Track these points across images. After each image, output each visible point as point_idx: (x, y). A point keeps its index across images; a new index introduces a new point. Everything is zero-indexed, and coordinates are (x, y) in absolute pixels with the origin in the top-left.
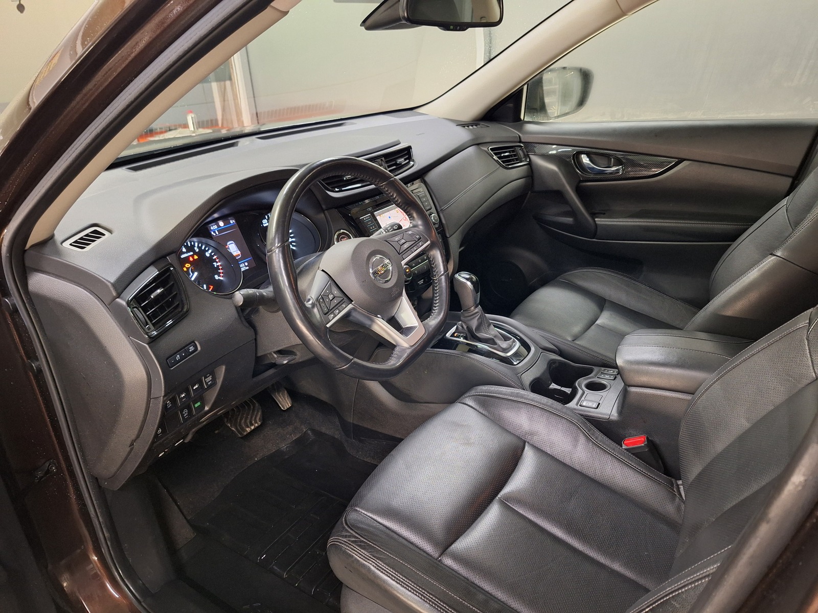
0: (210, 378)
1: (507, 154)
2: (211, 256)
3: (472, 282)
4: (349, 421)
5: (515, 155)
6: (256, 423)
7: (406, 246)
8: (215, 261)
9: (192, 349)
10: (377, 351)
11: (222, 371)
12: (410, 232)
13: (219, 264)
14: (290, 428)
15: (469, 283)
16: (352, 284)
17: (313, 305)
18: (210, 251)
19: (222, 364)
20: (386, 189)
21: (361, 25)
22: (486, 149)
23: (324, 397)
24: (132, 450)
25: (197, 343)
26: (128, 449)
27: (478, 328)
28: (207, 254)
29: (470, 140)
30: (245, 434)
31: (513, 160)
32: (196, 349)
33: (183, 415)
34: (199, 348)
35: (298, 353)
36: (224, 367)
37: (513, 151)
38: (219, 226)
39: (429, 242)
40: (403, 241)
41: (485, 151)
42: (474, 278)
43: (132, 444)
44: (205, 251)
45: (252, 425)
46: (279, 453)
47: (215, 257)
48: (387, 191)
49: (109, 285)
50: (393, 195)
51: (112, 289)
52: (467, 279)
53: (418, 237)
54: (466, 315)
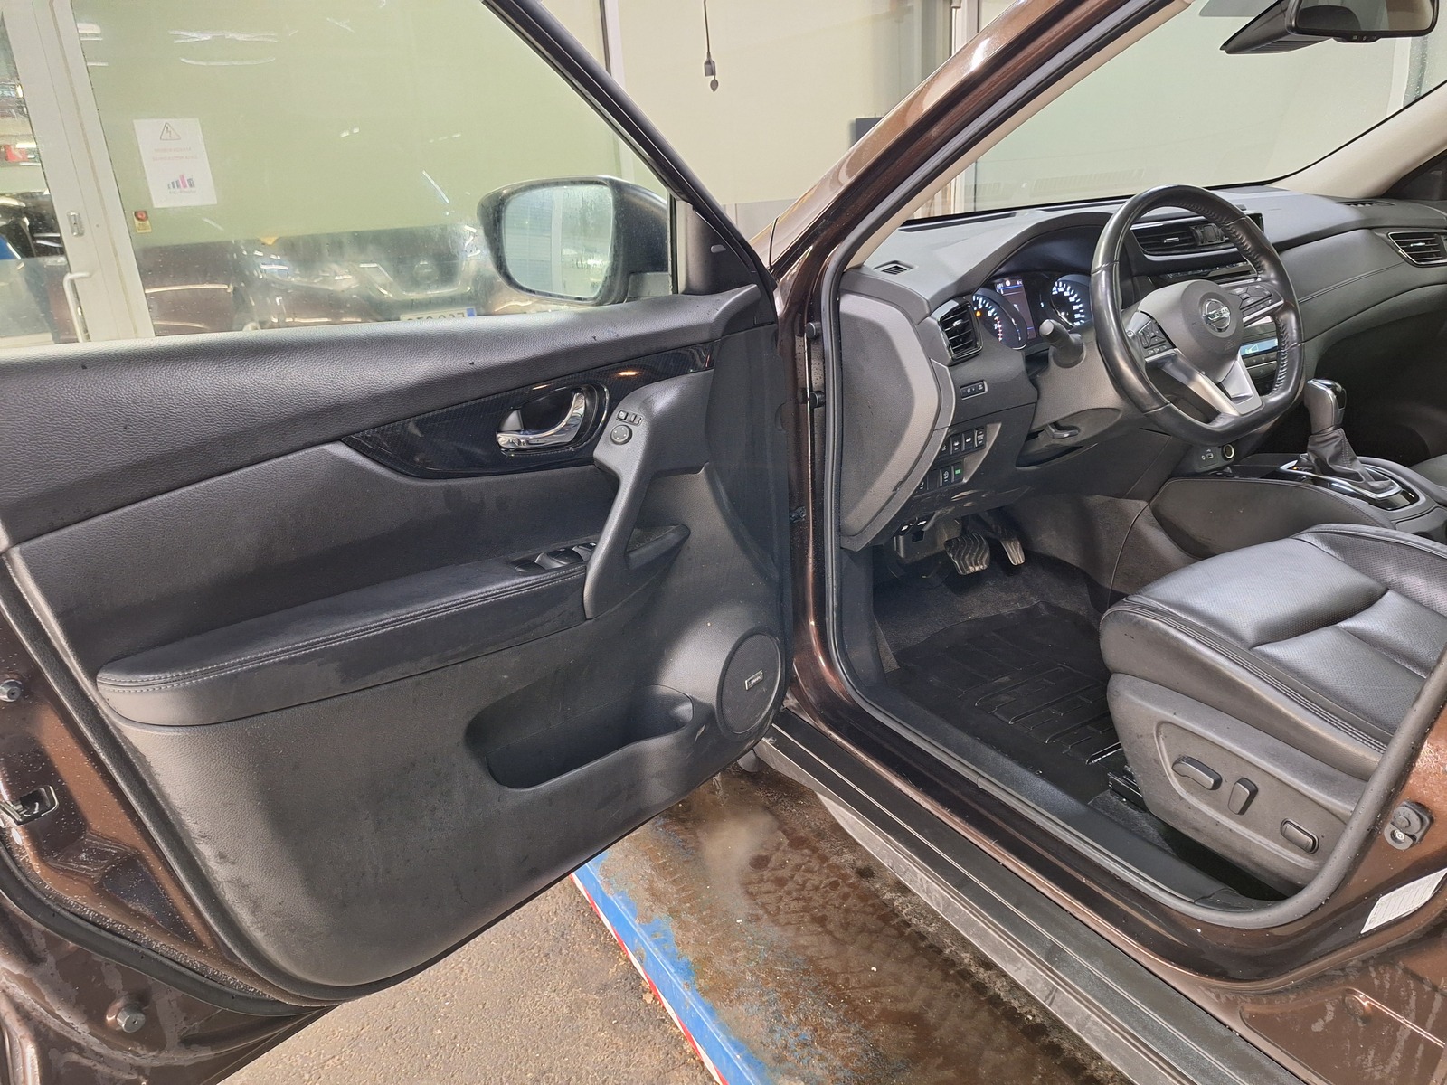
0: (981, 437)
1: (1420, 244)
2: (993, 317)
3: (1335, 392)
4: (1107, 586)
5: (1435, 248)
6: (982, 564)
7: (1249, 302)
8: (996, 322)
9: (980, 388)
10: (1167, 484)
11: (995, 430)
12: (1257, 287)
13: (1000, 326)
14: (1015, 596)
15: (1330, 392)
16: (1177, 328)
17: (1134, 337)
18: (993, 310)
19: (998, 422)
20: (1234, 230)
21: (1221, 49)
22: (1384, 235)
23: (1071, 557)
24: (894, 495)
25: (985, 383)
26: (890, 494)
27: (1335, 458)
28: (990, 314)
29: (1356, 221)
30: (968, 572)
31: (1431, 255)
32: (983, 390)
33: (943, 477)
34: (986, 389)
35: (1082, 429)
36: (1000, 426)
37: (1432, 242)
38: (1005, 286)
39: (1282, 302)
40: (1246, 295)
41: (1382, 238)
42: (1339, 387)
43: (895, 489)
44: (988, 309)
45: (976, 564)
46: (999, 617)
47: (996, 318)
48: (1234, 233)
49: (925, 302)
50: (1242, 238)
51: (926, 306)
52: (1328, 386)
53: (1267, 293)
54: (1318, 440)
